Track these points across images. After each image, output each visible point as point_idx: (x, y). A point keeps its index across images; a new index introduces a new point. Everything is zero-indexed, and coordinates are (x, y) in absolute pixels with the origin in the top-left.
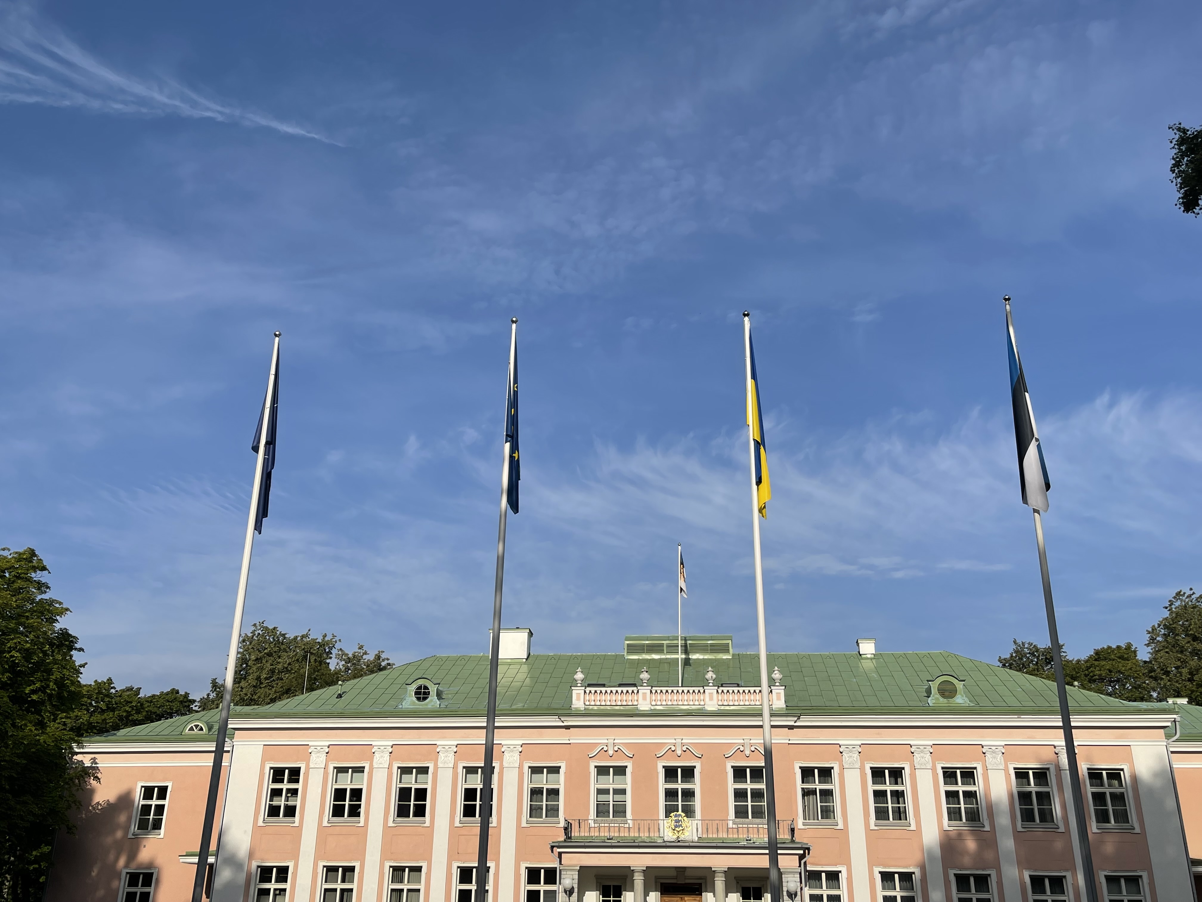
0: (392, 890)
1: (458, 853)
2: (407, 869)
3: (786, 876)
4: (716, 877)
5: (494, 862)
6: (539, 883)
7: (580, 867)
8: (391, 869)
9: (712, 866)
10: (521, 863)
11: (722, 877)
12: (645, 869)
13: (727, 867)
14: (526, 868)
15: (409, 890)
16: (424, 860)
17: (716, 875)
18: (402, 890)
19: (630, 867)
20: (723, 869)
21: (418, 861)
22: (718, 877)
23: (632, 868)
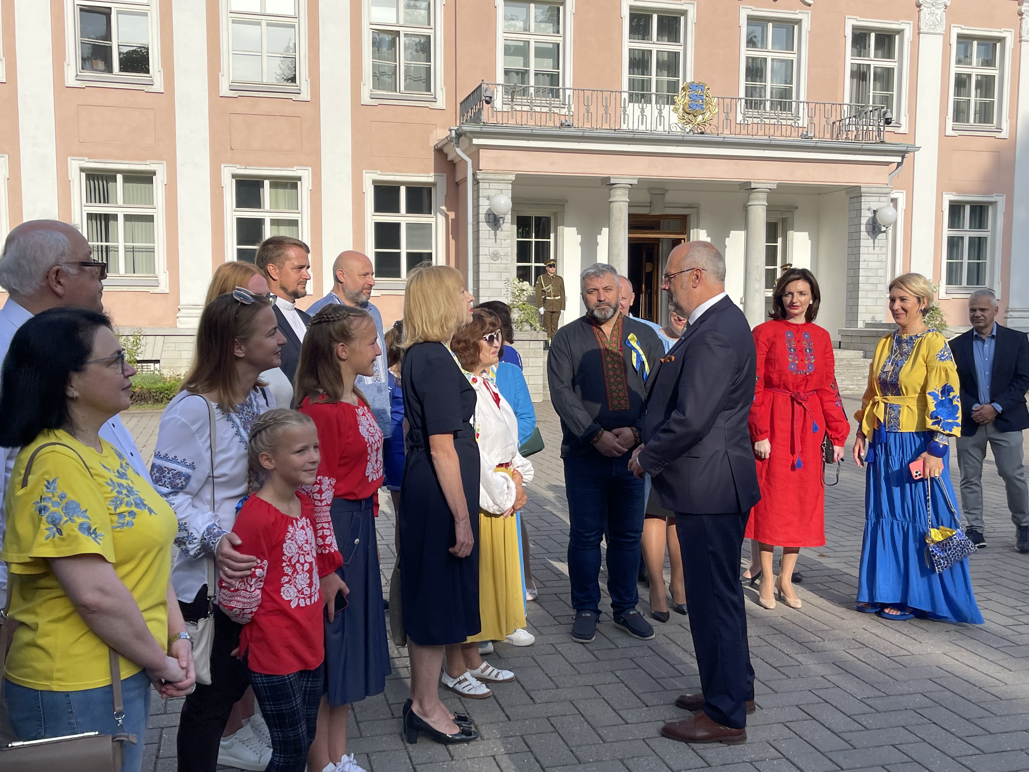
0: (91, 216)
1: (232, 149)
2: (119, 177)
3: (868, 199)
4: (755, 200)
5: (310, 169)
6: (396, 209)
7: (517, 176)
8: (83, 175)
9: (752, 181)
10: (364, 172)
11: (763, 199)
12: (635, 182)
13: (777, 182)
14: (374, 182)
15: (128, 218)
16: (158, 158)
17: (753, 196)
18: (115, 217)
19: (609, 178)
20: (769, 186)
21: (146, 160)
22: (758, 199)
23: (612, 181)
